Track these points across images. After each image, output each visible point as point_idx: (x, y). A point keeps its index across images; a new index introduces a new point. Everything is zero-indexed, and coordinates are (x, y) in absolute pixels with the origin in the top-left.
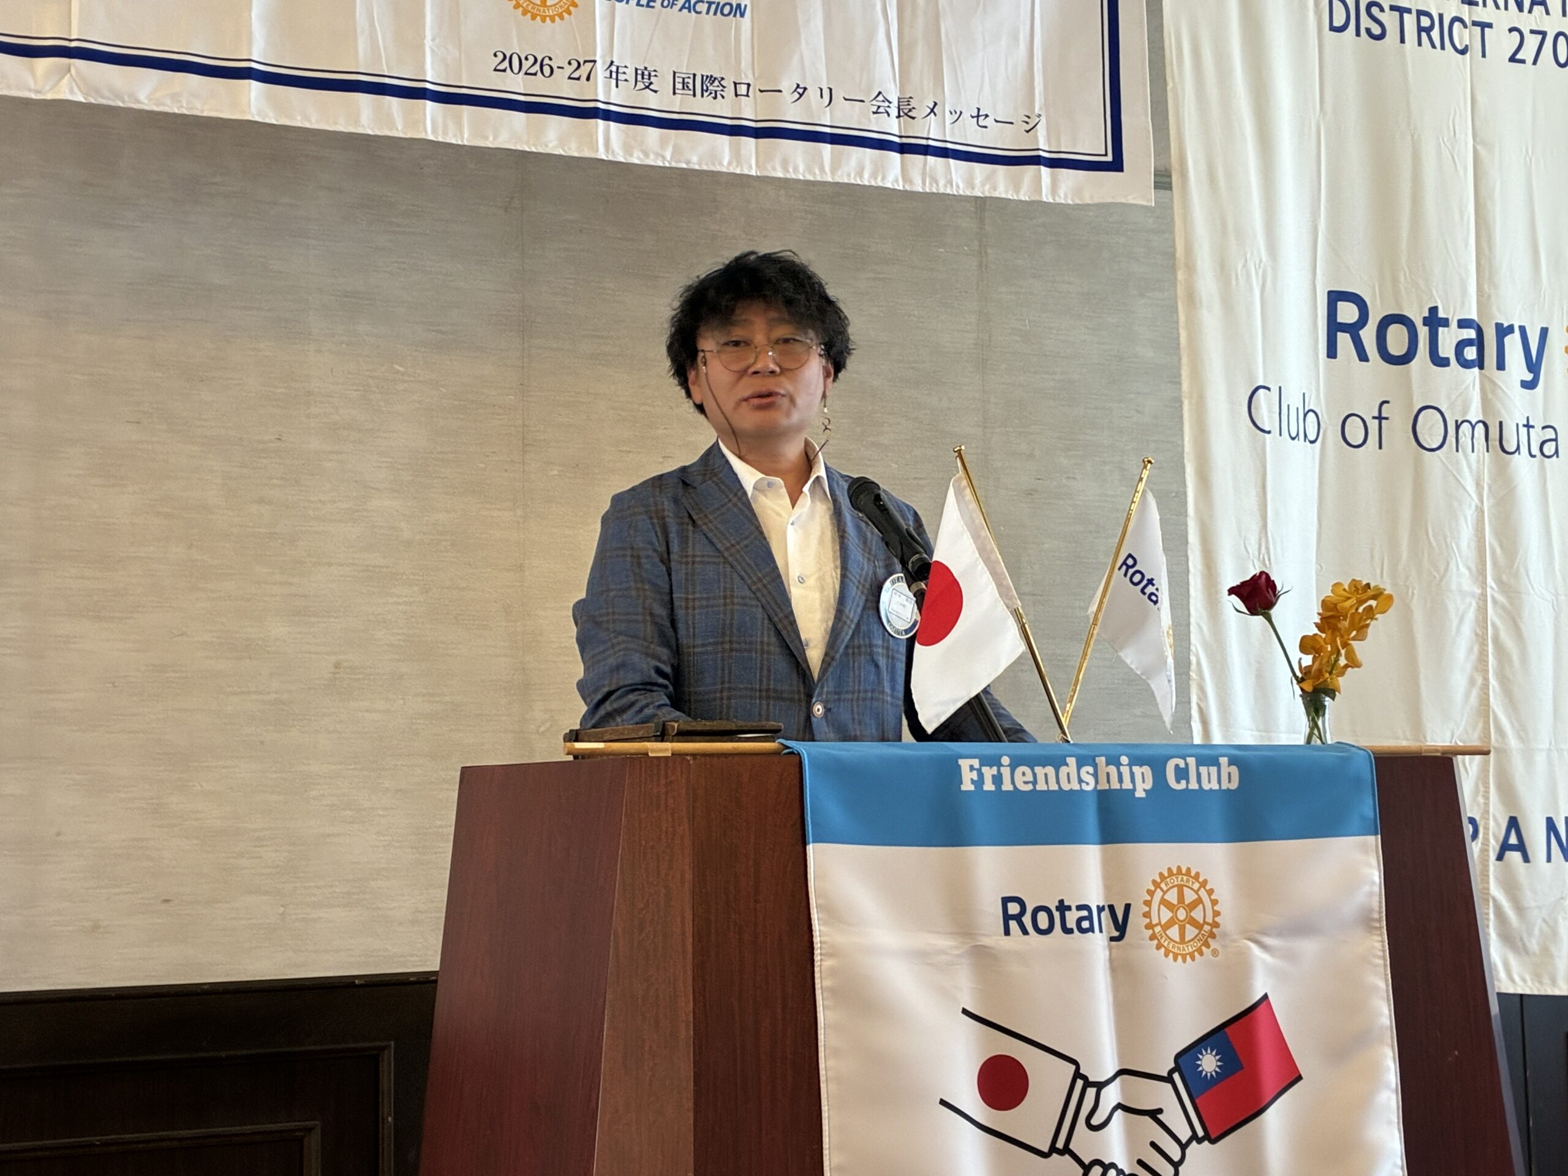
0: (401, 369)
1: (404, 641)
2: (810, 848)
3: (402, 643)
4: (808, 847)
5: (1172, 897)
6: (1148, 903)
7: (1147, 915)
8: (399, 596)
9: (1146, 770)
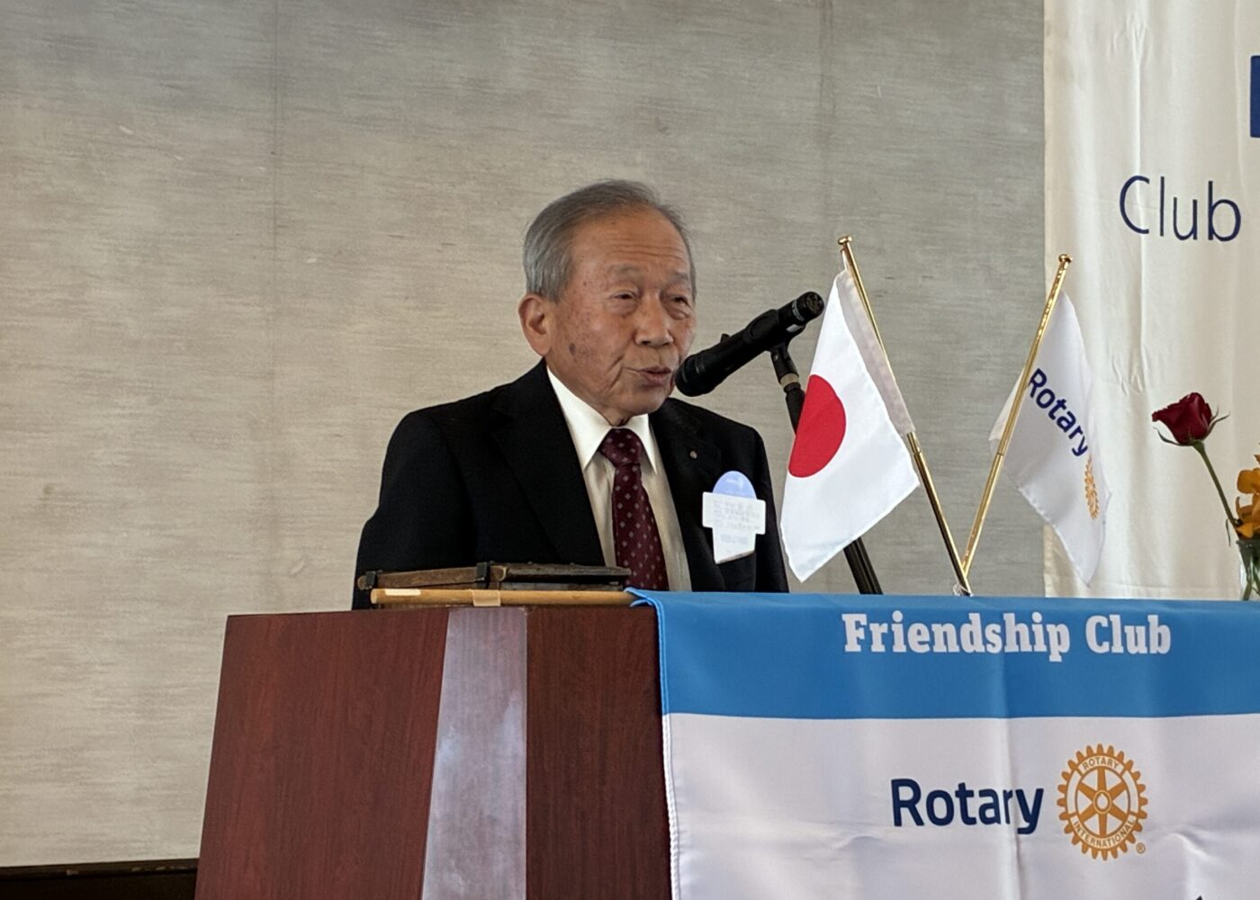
0: (129, 132)
1: (127, 462)
2: (666, 719)
3: (126, 465)
4: (664, 718)
5: (1092, 781)
6: (1063, 789)
7: (1062, 802)
8: (123, 408)
9: (1063, 629)
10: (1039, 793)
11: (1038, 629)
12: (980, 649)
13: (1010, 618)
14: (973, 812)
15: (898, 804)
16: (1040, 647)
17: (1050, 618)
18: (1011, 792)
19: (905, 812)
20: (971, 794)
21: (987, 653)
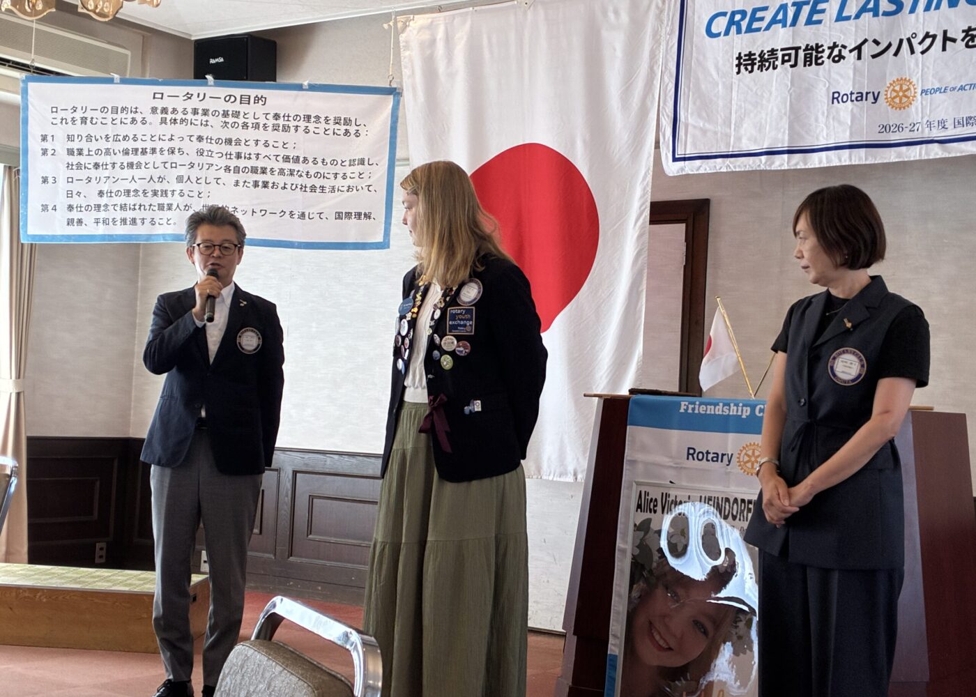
5: (750, 453)
6: (739, 454)
7: (738, 458)
9: (749, 409)
10: (732, 455)
11: (740, 409)
12: (720, 413)
13: (732, 405)
14: (710, 458)
15: (689, 454)
16: (739, 413)
17: (744, 405)
18: (725, 454)
19: (690, 457)
20: (710, 453)
21: (722, 415)
